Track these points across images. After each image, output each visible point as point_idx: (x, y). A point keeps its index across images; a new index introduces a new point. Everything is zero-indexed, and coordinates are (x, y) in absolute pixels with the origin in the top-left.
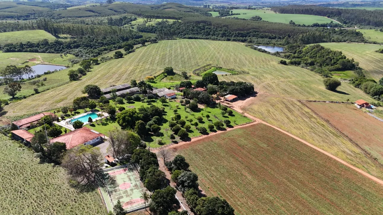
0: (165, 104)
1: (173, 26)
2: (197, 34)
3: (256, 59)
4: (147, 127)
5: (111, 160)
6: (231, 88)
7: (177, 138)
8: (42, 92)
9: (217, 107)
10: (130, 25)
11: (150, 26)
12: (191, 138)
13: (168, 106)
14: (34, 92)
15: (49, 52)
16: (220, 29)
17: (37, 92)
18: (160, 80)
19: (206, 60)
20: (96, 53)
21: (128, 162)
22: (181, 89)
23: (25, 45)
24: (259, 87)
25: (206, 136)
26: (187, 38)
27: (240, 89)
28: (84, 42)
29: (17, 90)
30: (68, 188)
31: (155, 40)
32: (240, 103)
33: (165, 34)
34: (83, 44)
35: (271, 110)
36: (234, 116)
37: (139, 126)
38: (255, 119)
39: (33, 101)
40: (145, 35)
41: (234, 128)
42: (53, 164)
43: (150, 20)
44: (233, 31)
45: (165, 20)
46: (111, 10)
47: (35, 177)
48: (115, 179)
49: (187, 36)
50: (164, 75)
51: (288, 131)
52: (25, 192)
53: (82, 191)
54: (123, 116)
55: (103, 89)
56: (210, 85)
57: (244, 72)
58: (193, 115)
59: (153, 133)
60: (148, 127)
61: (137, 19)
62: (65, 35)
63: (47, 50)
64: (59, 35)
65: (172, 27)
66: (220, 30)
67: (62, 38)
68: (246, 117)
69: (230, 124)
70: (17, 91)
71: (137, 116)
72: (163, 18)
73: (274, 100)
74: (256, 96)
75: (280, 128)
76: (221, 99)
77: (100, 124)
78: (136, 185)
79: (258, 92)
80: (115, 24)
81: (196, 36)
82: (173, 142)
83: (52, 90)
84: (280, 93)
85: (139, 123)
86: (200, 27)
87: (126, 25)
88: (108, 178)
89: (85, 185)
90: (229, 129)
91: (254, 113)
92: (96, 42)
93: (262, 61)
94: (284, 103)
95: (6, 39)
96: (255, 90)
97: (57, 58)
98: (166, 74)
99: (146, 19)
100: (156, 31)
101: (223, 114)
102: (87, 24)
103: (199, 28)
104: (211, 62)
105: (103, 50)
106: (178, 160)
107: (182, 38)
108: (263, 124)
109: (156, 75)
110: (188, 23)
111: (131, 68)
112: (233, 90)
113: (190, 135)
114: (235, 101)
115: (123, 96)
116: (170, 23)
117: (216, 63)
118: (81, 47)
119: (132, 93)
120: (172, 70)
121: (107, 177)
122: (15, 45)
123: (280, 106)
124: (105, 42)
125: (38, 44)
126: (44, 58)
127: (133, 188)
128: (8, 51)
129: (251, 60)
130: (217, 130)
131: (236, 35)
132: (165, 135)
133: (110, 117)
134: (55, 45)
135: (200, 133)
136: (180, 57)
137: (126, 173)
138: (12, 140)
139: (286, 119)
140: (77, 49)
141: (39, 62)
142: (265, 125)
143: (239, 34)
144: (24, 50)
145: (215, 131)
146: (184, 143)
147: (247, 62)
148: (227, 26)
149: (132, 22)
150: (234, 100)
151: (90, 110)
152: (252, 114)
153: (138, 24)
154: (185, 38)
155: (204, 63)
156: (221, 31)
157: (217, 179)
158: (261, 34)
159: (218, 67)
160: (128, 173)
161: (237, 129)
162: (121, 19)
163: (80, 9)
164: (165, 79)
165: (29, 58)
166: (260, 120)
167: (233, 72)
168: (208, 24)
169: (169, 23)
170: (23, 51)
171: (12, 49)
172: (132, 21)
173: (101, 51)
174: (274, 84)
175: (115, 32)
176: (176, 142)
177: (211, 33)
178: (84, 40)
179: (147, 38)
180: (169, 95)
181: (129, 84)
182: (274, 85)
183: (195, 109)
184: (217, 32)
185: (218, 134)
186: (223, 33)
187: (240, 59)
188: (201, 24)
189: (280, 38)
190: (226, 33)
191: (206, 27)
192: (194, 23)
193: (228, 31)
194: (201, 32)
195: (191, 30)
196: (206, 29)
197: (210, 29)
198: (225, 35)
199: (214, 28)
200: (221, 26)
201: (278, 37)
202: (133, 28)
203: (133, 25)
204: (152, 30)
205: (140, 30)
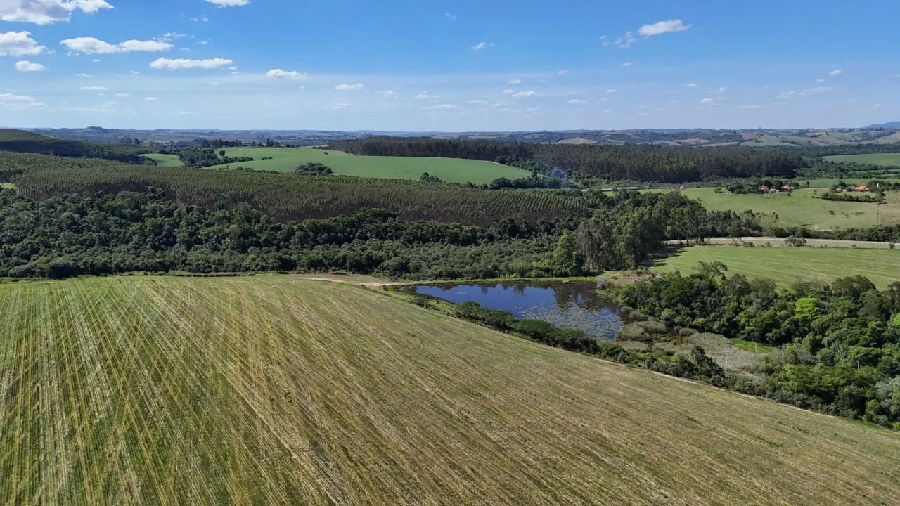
2: (104, 243)
26: (43, 274)
44: (283, 220)
49: (39, 261)
66: (224, 218)
81: (101, 258)
86: (113, 211)
103: (113, 215)
110: (50, 192)
143: (317, 229)
154: (29, 274)
156: (228, 220)
158: (411, 226)
168: (153, 191)
177: (181, 235)
184: (207, 226)
186: (238, 232)
188: (120, 194)
189: (491, 238)
190: (256, 228)
191: (151, 205)
192: (87, 192)
193: (263, 218)
194: (128, 235)
195: (69, 227)
196: (150, 216)
197: (170, 214)
198: (254, 239)
199: (192, 209)
200: (222, 202)
201: (483, 232)
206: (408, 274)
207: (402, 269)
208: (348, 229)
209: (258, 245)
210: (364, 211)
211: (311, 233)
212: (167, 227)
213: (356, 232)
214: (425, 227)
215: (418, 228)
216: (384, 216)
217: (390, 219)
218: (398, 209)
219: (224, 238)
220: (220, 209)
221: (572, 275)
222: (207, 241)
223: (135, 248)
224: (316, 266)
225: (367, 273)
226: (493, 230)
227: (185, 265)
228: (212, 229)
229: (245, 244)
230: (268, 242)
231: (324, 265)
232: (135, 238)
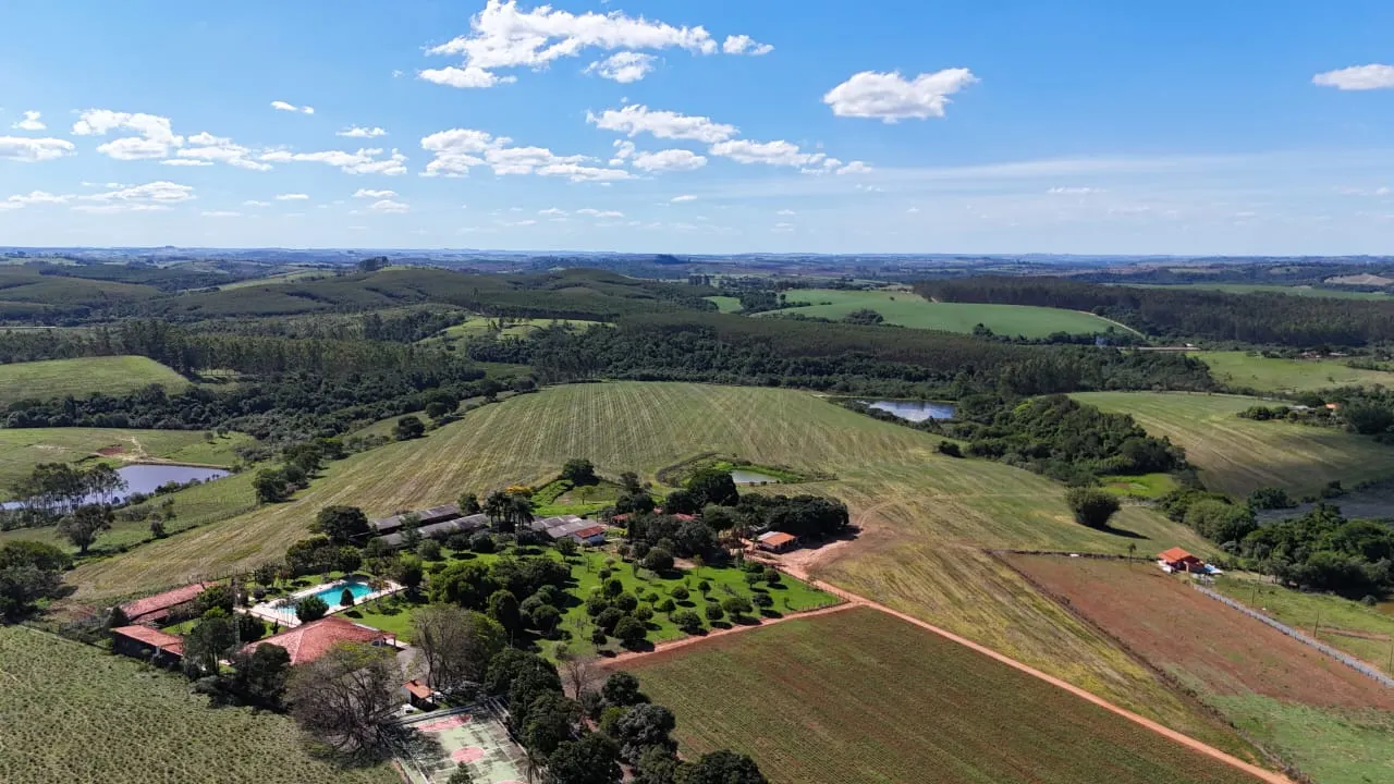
0: (572, 558)
1: (587, 340)
2: (669, 365)
3: (861, 438)
4: (523, 611)
5: (422, 692)
6: (774, 512)
7: (613, 643)
8: (175, 533)
9: (733, 567)
10: (440, 338)
11: (509, 342)
12: (655, 643)
13: (579, 563)
14: (150, 535)
15: (166, 427)
16: (744, 350)
17: (160, 533)
18: (550, 498)
19: (699, 442)
20: (328, 427)
21: (471, 699)
22: (621, 517)
23: (81, 403)
24: (867, 514)
25: (699, 638)
26: (636, 379)
27: (805, 514)
28: (288, 394)
29: (98, 526)
30: (305, 760)
31: (531, 385)
32: (806, 556)
33: (563, 365)
34: (283, 400)
35: (896, 572)
36: (783, 587)
37: (498, 606)
38: (847, 595)
39: (152, 557)
40: (493, 371)
41: (782, 620)
42: (249, 708)
43: (513, 321)
44: (786, 356)
45: (561, 322)
46: (373, 290)
47: (204, 737)
48: (436, 741)
49: (634, 372)
50: (562, 484)
51: (943, 628)
52: (184, 770)
53: (345, 767)
54: (450, 580)
55: (374, 520)
56: (711, 507)
57: (822, 476)
58: (660, 586)
59: (538, 632)
60: (526, 612)
61: (467, 319)
62: (220, 373)
63: (157, 420)
64: (201, 373)
65: (584, 345)
66: (746, 353)
67: (210, 381)
68: (822, 591)
69: (770, 609)
70: (100, 530)
71: (492, 580)
72: (555, 315)
73: (909, 548)
74: (856, 537)
75: (922, 620)
76: (747, 546)
77: (376, 610)
78: (499, 753)
79: (861, 527)
80: (389, 334)
81: (667, 372)
82: (600, 652)
83: (205, 528)
84: (930, 530)
85: (498, 596)
86: (676, 345)
87: (429, 339)
88: (416, 739)
89: (354, 754)
90: (768, 622)
91: (847, 580)
92: (327, 392)
93: (878, 445)
94: (939, 557)
95: (16, 386)
96: (852, 522)
97: (197, 446)
98: (569, 482)
99: (497, 320)
100: (530, 356)
101: (751, 581)
102: (293, 337)
103: (676, 347)
104: (715, 447)
105: (353, 416)
106: (620, 684)
107: (620, 379)
108: (872, 609)
109: (538, 484)
110: (638, 331)
111: (455, 466)
112: (782, 517)
113: (651, 636)
114: (787, 552)
115: (441, 538)
116: (577, 333)
117: (732, 447)
118: (274, 407)
119: (468, 530)
120: (589, 468)
121: (414, 735)
122: (47, 404)
123: (927, 564)
124: (356, 392)
125: (129, 401)
126: (152, 444)
127: (492, 759)
128: (23, 423)
129: (844, 442)
130: (732, 623)
131: (797, 368)
132: (576, 637)
133: (406, 593)
134: (187, 403)
135: (681, 630)
136: (612, 432)
137: (469, 726)
138: (114, 654)
139: (942, 596)
140: (263, 416)
141: (131, 458)
142: (878, 611)
143: (807, 364)
144: (78, 421)
145: (728, 626)
146: (632, 655)
147: (833, 448)
148: (767, 341)
149: (447, 329)
150: (786, 548)
151: (342, 574)
152: (839, 584)
153: (471, 337)
154: (629, 378)
155: (691, 449)
156: (748, 354)
157: (731, 736)
158: (878, 366)
159: (739, 462)
160: (473, 727)
161: (791, 620)
162: (411, 321)
163: (267, 290)
164: (565, 495)
165: (101, 444)
166: (863, 599)
167: (784, 473)
168: (703, 333)
169: (574, 332)
170: (75, 425)
171: (36, 418)
172: (447, 325)
173: (347, 419)
174: (914, 506)
175: (391, 362)
176: (610, 654)
177: (716, 362)
178: (285, 386)
179: (503, 379)
180: (585, 533)
181: (455, 507)
182: (913, 511)
183: (664, 569)
184: (734, 358)
185: (735, 633)
186: (753, 362)
187: (809, 437)
188: (681, 334)
189: (941, 378)
190: (765, 361)
191: (700, 342)
192: (660, 331)
193: (772, 355)
194: (683, 360)
195: (650, 354)
196: (698, 350)
197: (711, 348)
198: (762, 368)
199: (726, 345)
200: (747, 341)
202: (453, 349)
203: (453, 340)
204: (516, 354)
205: (476, 355)
208: (831, 366)
209: (763, 372)
210: (847, 353)
211: (803, 366)
212: (708, 357)
214: (889, 366)
215: (883, 367)
216: (861, 357)
217: (865, 360)
219: (743, 366)
220: (744, 346)
223: (687, 368)
227: (720, 380)
228: (736, 360)
229: (755, 372)
232: (688, 363)
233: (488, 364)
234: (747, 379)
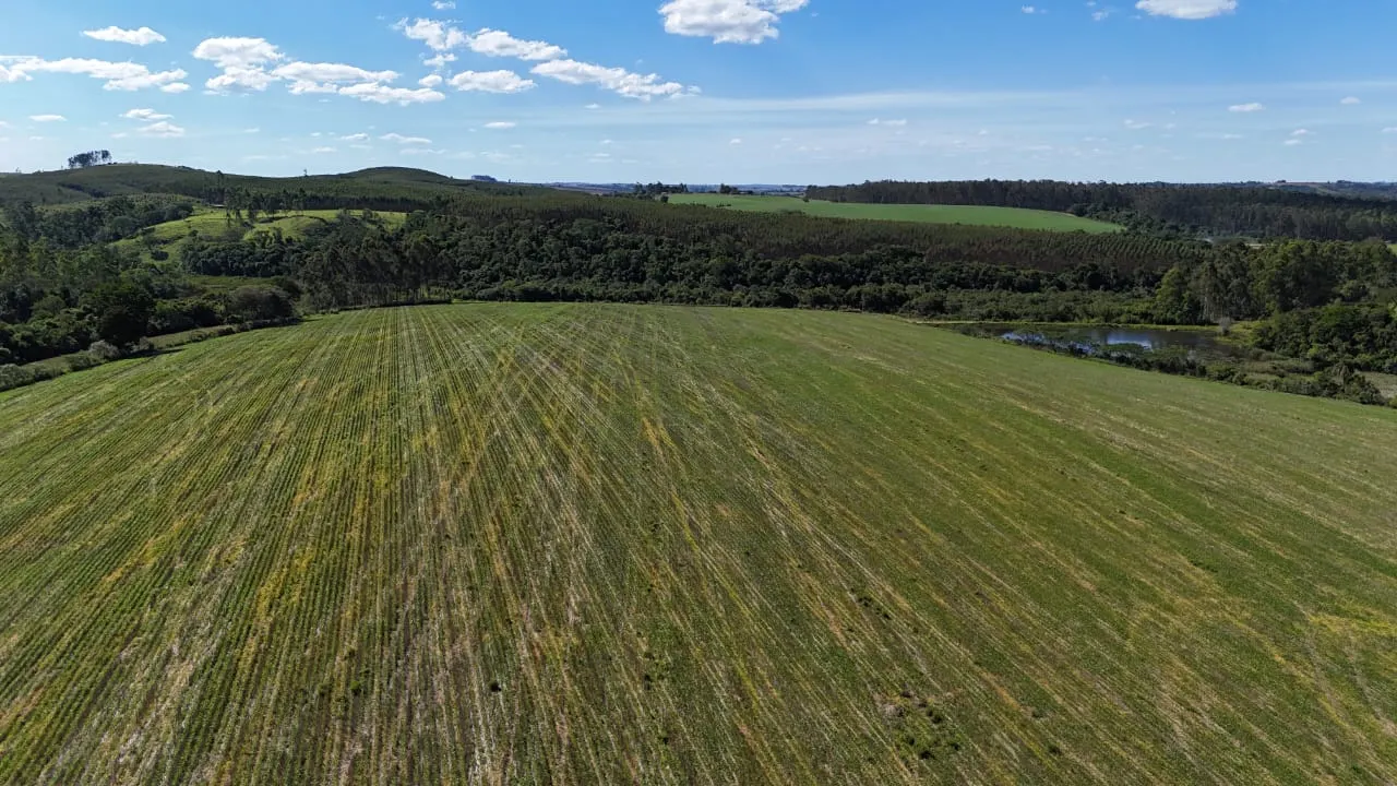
1: (406, 234)
2: (567, 273)
10: (142, 239)
11: (263, 242)
16: (699, 246)
43: (275, 212)
44: (775, 256)
45: (357, 213)
49: (505, 286)
66: (701, 251)
72: (347, 204)
81: (568, 287)
86: (573, 241)
87: (120, 242)
103: (572, 244)
107: (478, 297)
116: (388, 228)
143: (817, 268)
148: (731, 231)
153: (196, 235)
156: (708, 254)
158: (943, 269)
168: (611, 223)
172: (160, 220)
184: (681, 260)
186: (720, 268)
188: (577, 222)
189: (1062, 287)
190: (741, 264)
191: (611, 237)
192: (539, 220)
193: (749, 252)
194: (591, 266)
195: (527, 255)
196: (613, 248)
197: (635, 246)
198: (740, 276)
199: (661, 241)
200: (698, 232)
201: (1050, 278)
202: (164, 256)
203: (165, 242)
204: (276, 260)
205: (200, 264)
206: (944, 315)
207: (936, 309)
208: (858, 270)
209: (743, 282)
210: (879, 248)
211: (810, 273)
212: (633, 261)
213: (868, 274)
214: (965, 269)
215: (954, 269)
216: (907, 256)
217: (914, 259)
218: (925, 249)
219: (703, 275)
220: (695, 242)
221: (1181, 323)
222: (682, 278)
223: (602, 281)
224: (819, 302)
225: (888, 312)
226: (1066, 277)
227: (665, 297)
228: (687, 264)
229: (729, 282)
230: (755, 280)
231: (833, 303)
232: (600, 271)
233: (224, 279)
234: (721, 293)
